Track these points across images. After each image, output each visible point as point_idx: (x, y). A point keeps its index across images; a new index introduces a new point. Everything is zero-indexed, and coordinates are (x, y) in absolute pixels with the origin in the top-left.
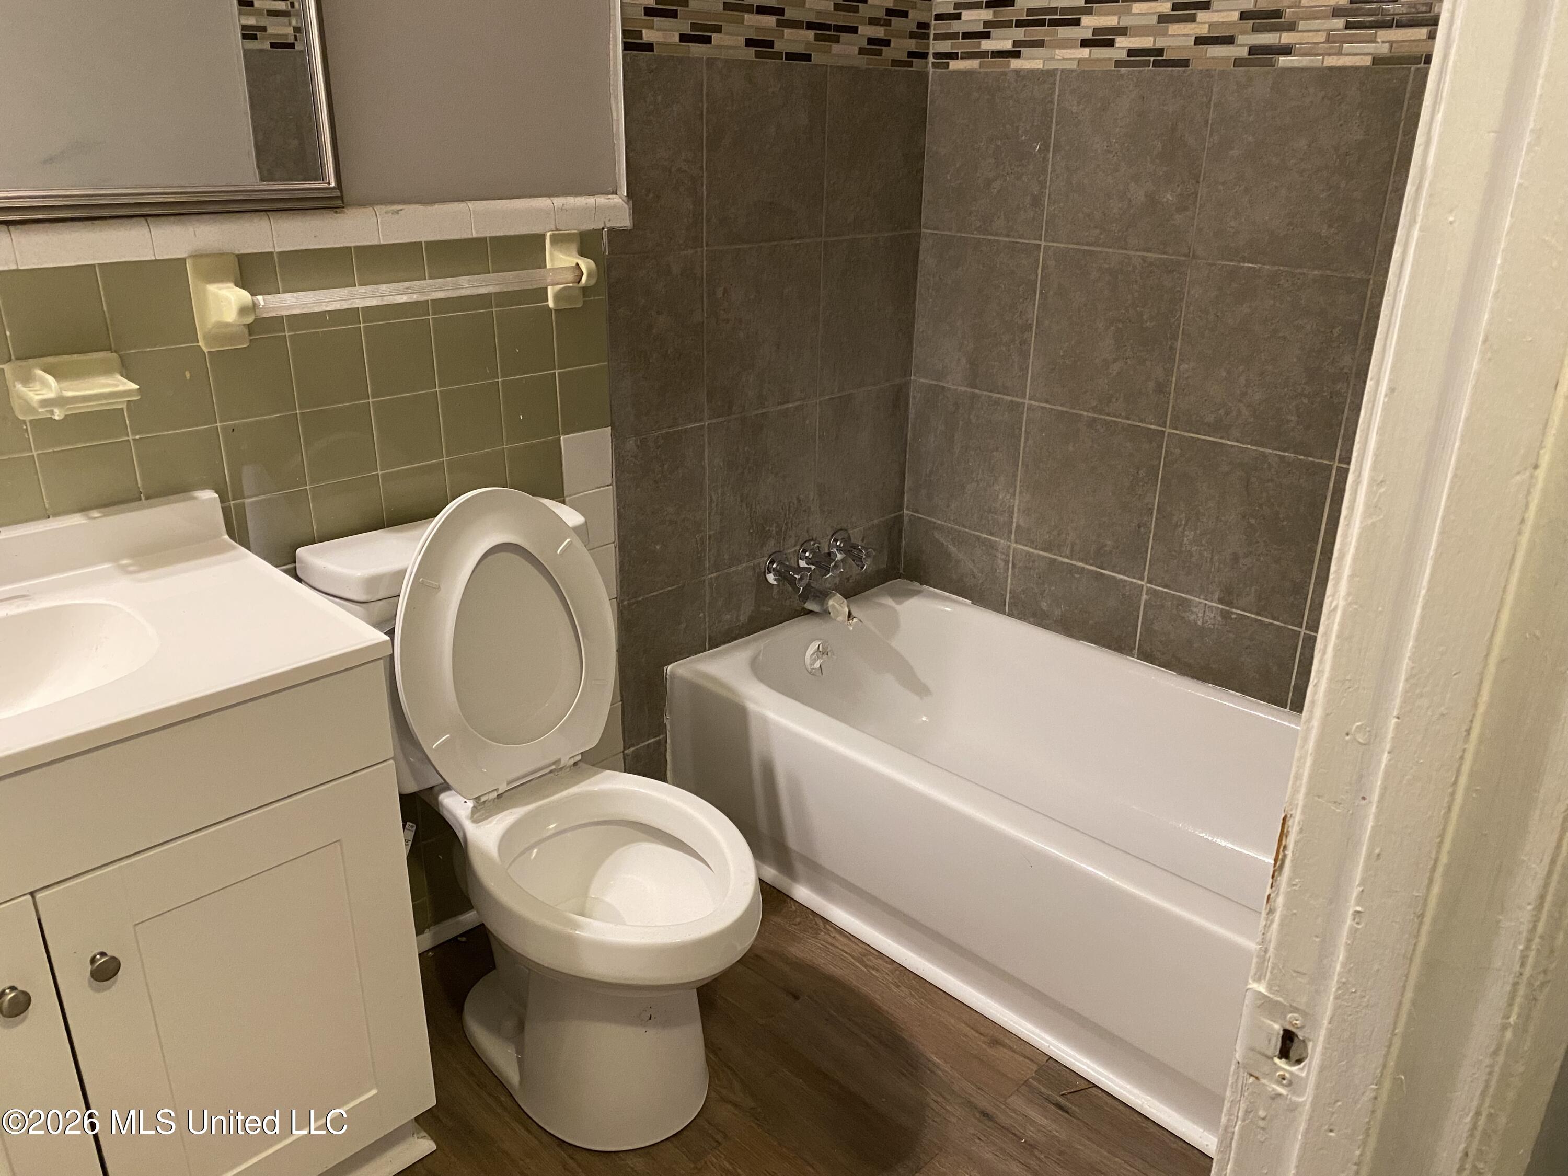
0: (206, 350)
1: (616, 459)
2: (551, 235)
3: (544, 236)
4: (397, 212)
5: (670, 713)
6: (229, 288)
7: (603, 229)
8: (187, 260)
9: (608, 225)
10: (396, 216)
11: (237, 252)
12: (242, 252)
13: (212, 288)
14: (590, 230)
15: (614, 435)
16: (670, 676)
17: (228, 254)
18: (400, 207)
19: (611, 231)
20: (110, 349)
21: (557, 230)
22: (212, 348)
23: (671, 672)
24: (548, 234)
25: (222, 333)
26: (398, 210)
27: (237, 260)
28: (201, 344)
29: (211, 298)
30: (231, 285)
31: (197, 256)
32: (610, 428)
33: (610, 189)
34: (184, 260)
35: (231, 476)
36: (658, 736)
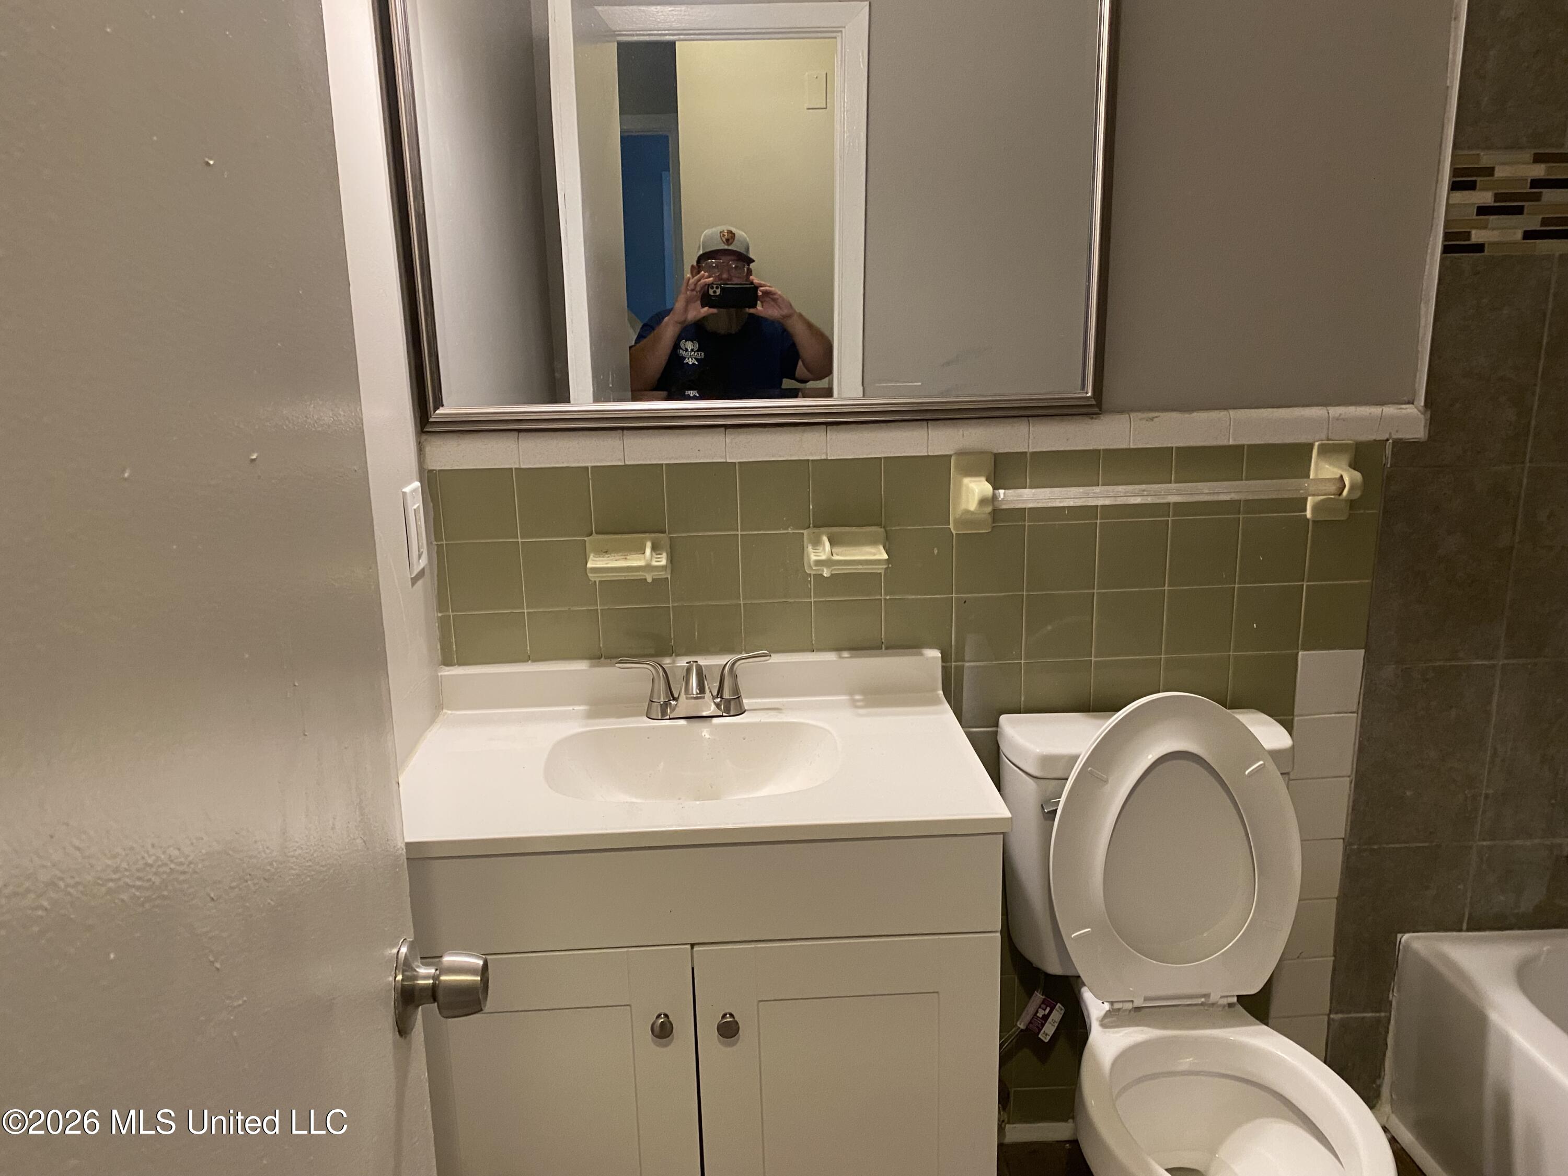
0: (954, 532)
1: (1365, 686)
2: (1319, 446)
3: (1311, 446)
4: (1152, 419)
5: (1398, 991)
6: (980, 481)
7: (1387, 440)
8: (953, 457)
9: (1395, 436)
10: (1151, 423)
11: (995, 451)
12: (1001, 451)
13: (966, 480)
14: (1370, 441)
15: (1367, 660)
16: (1404, 947)
17: (987, 452)
18: (1156, 414)
19: (1397, 443)
20: (880, 525)
21: (1328, 440)
22: (958, 531)
23: (1406, 942)
24: (1317, 444)
25: (968, 520)
26: (1154, 418)
27: (993, 457)
28: (951, 526)
29: (964, 489)
30: (983, 479)
31: (961, 453)
32: (1364, 650)
33: (1405, 398)
34: (950, 456)
35: (956, 641)
36: (1379, 1011)
